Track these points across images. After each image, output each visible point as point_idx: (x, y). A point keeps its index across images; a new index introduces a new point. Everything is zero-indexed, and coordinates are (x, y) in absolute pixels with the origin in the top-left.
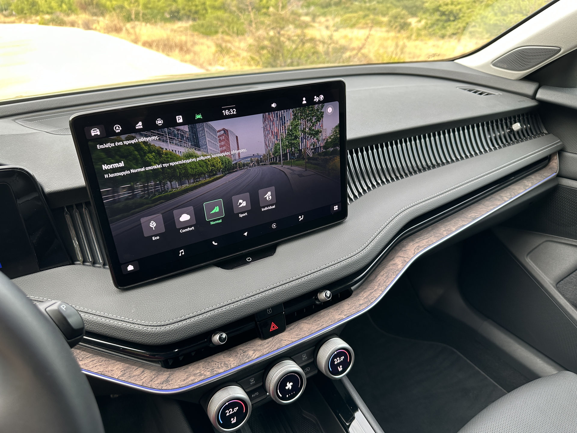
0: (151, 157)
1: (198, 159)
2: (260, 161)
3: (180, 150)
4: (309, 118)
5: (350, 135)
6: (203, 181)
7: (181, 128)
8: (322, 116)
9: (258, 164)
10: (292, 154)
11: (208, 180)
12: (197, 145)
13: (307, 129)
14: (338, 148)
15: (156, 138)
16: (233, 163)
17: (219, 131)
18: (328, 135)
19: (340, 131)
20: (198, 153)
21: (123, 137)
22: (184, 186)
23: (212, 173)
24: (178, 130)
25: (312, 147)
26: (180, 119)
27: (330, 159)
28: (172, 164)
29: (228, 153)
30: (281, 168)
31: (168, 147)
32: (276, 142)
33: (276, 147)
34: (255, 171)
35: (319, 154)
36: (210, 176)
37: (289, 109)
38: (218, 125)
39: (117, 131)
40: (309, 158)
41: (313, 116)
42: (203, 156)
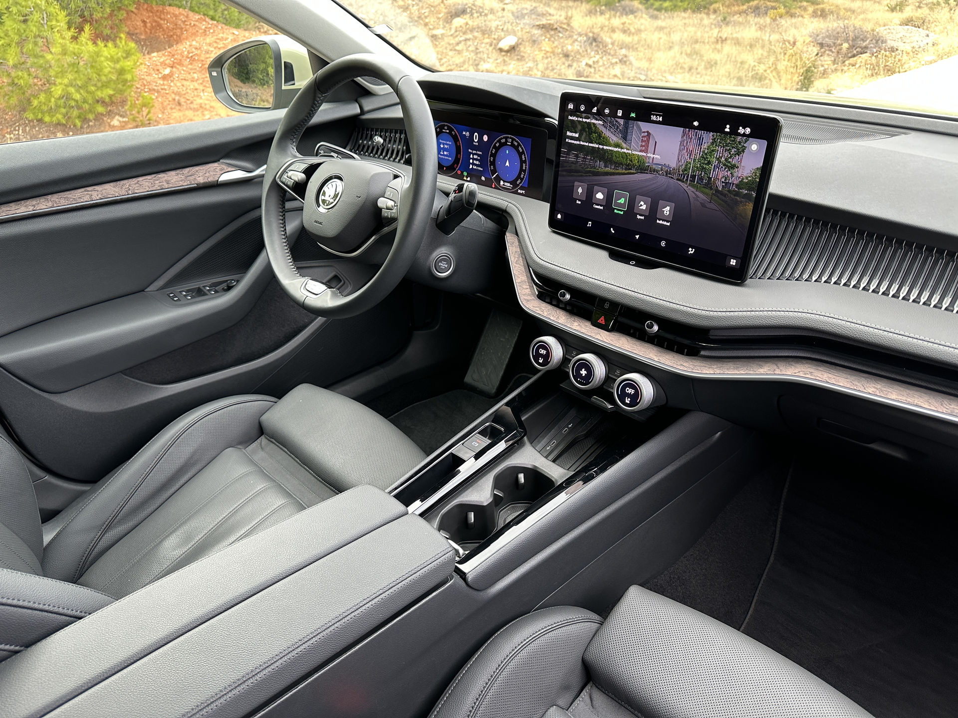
0: (594, 136)
1: (622, 150)
2: (668, 173)
3: (614, 139)
4: (728, 148)
5: (775, 187)
6: (620, 171)
7: (619, 120)
8: (743, 151)
9: (667, 174)
10: (701, 179)
11: (624, 171)
12: (625, 138)
13: (723, 159)
14: (754, 195)
15: (601, 122)
16: (646, 165)
17: (644, 132)
18: (745, 175)
19: (761, 175)
20: (624, 145)
21: (584, 115)
22: (608, 169)
23: (628, 167)
24: (616, 121)
25: (723, 180)
26: (620, 113)
27: (741, 202)
28: (605, 147)
29: (645, 154)
30: (686, 188)
31: (607, 133)
32: (688, 160)
33: (687, 165)
34: (662, 180)
35: (729, 191)
36: (626, 169)
37: (710, 131)
38: (644, 126)
39: (582, 110)
40: (717, 191)
41: (733, 147)
42: (627, 149)
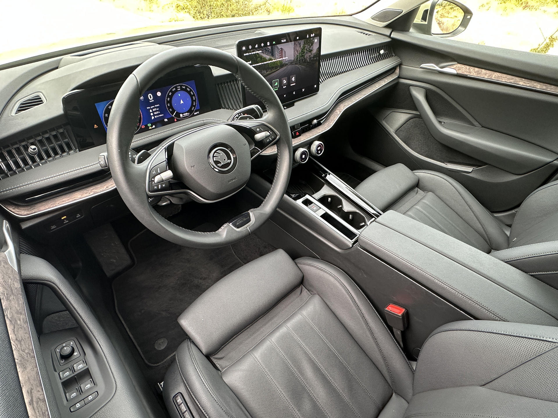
0: (259, 59)
1: (273, 61)
2: (291, 63)
3: (268, 57)
4: (309, 44)
5: (322, 53)
6: (273, 71)
7: (269, 47)
8: (313, 43)
9: (291, 64)
10: (302, 60)
11: (275, 70)
12: (273, 55)
13: (308, 49)
14: (318, 58)
15: (261, 51)
16: (283, 63)
17: (280, 49)
18: (315, 52)
19: (319, 50)
20: (273, 58)
21: (252, 51)
22: (268, 72)
23: (276, 67)
24: (268, 48)
25: (309, 57)
26: (268, 44)
27: (315, 63)
28: (265, 63)
29: (281, 59)
30: (298, 66)
31: (264, 56)
32: (298, 54)
33: (297, 57)
34: (290, 67)
35: (311, 60)
37: (303, 39)
38: (280, 46)
39: (250, 48)
40: (308, 62)
41: (310, 43)
